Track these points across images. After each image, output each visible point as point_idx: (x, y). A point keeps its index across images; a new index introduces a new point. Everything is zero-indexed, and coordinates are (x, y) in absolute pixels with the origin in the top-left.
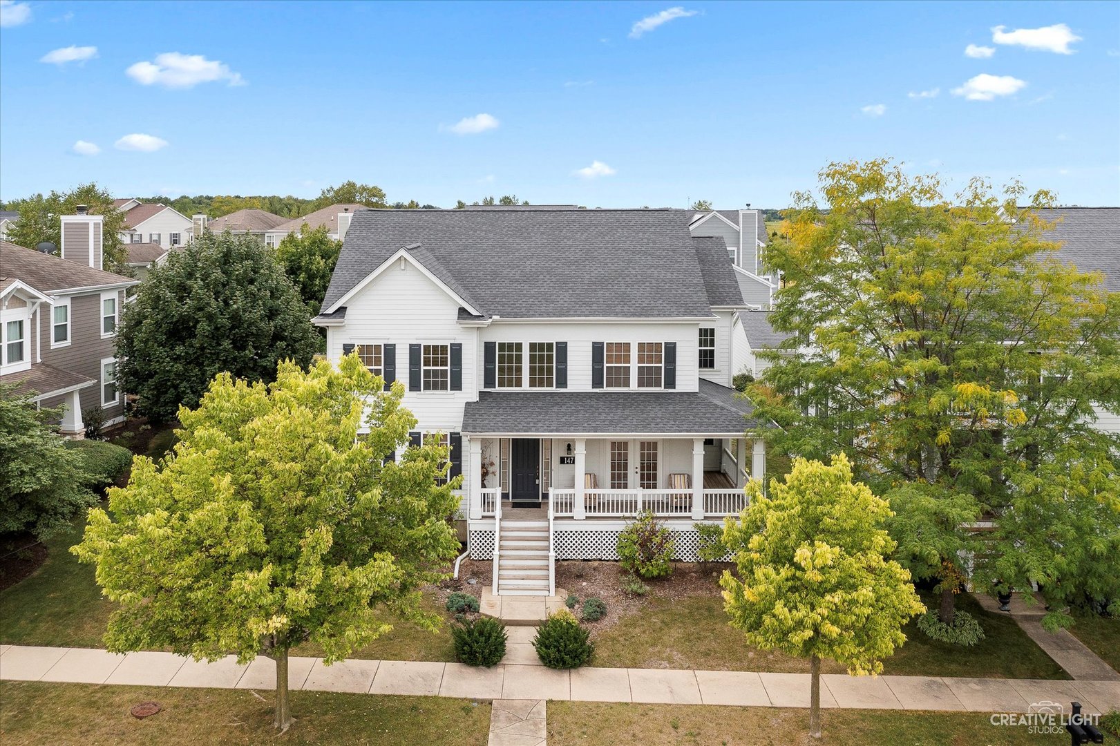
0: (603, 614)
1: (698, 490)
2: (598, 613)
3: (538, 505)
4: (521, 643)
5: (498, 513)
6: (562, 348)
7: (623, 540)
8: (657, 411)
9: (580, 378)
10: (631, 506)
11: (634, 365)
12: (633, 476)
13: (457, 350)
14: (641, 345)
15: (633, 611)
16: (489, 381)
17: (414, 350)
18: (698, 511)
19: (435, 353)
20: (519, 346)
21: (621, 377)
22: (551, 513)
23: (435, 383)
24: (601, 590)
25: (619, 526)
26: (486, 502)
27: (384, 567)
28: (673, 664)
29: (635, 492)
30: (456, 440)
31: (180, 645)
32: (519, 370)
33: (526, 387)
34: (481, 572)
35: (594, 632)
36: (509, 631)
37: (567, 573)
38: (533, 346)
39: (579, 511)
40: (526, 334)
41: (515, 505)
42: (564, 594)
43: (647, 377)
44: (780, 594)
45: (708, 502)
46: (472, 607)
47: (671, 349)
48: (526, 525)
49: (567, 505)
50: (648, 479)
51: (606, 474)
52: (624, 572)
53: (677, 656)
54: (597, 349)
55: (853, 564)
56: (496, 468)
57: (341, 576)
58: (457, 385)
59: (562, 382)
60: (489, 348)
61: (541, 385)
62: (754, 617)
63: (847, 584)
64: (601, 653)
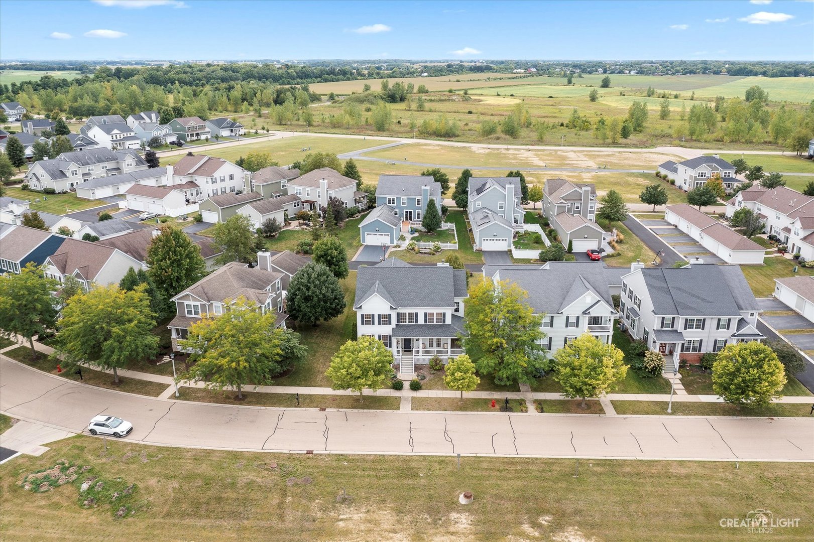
0: (425, 378)
1: (449, 349)
2: (424, 378)
3: (410, 351)
4: (406, 385)
5: (401, 354)
6: (417, 314)
7: (431, 361)
8: (440, 331)
9: (421, 321)
10: (433, 352)
11: (435, 318)
12: (435, 344)
13: (390, 315)
14: (437, 313)
15: (432, 378)
16: (398, 321)
17: (379, 316)
18: (449, 354)
19: (385, 316)
20: (406, 313)
21: (432, 321)
22: (414, 354)
23: (385, 323)
24: (425, 372)
25: (430, 357)
26: (398, 352)
27: (383, 377)
28: (438, 389)
29: (435, 349)
30: (390, 336)
31: (343, 388)
32: (406, 319)
33: (407, 323)
34: (397, 368)
35: (422, 382)
36: (404, 382)
37: (417, 368)
38: (409, 313)
39: (420, 353)
40: (407, 310)
41: (405, 351)
42: (416, 373)
43: (438, 321)
44: (452, 380)
45: (452, 352)
46: (395, 377)
47: (444, 314)
48: (407, 357)
49: (417, 352)
50: (439, 345)
51: (428, 344)
52: (430, 368)
53: (440, 388)
54: (426, 314)
55: (465, 376)
56: (400, 342)
57: (376, 378)
58: (390, 324)
59: (417, 322)
60: (398, 314)
61: (411, 322)
62: (448, 383)
63: (463, 379)
64: (424, 387)
